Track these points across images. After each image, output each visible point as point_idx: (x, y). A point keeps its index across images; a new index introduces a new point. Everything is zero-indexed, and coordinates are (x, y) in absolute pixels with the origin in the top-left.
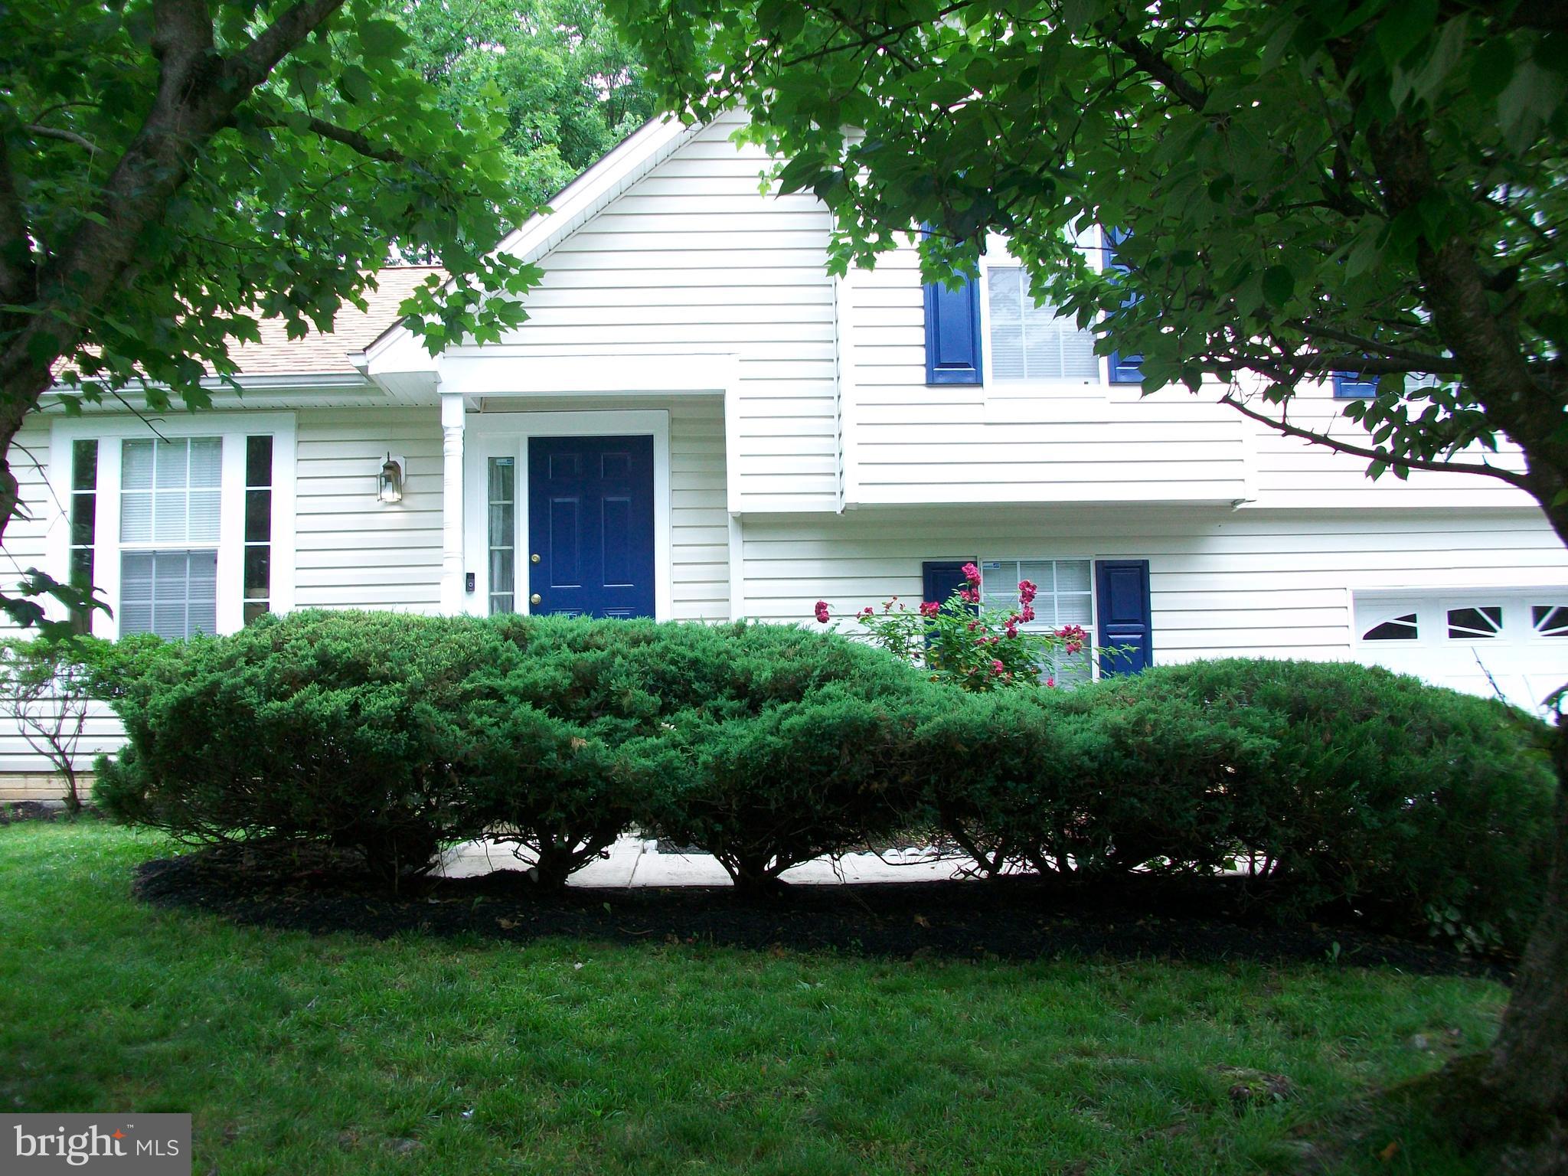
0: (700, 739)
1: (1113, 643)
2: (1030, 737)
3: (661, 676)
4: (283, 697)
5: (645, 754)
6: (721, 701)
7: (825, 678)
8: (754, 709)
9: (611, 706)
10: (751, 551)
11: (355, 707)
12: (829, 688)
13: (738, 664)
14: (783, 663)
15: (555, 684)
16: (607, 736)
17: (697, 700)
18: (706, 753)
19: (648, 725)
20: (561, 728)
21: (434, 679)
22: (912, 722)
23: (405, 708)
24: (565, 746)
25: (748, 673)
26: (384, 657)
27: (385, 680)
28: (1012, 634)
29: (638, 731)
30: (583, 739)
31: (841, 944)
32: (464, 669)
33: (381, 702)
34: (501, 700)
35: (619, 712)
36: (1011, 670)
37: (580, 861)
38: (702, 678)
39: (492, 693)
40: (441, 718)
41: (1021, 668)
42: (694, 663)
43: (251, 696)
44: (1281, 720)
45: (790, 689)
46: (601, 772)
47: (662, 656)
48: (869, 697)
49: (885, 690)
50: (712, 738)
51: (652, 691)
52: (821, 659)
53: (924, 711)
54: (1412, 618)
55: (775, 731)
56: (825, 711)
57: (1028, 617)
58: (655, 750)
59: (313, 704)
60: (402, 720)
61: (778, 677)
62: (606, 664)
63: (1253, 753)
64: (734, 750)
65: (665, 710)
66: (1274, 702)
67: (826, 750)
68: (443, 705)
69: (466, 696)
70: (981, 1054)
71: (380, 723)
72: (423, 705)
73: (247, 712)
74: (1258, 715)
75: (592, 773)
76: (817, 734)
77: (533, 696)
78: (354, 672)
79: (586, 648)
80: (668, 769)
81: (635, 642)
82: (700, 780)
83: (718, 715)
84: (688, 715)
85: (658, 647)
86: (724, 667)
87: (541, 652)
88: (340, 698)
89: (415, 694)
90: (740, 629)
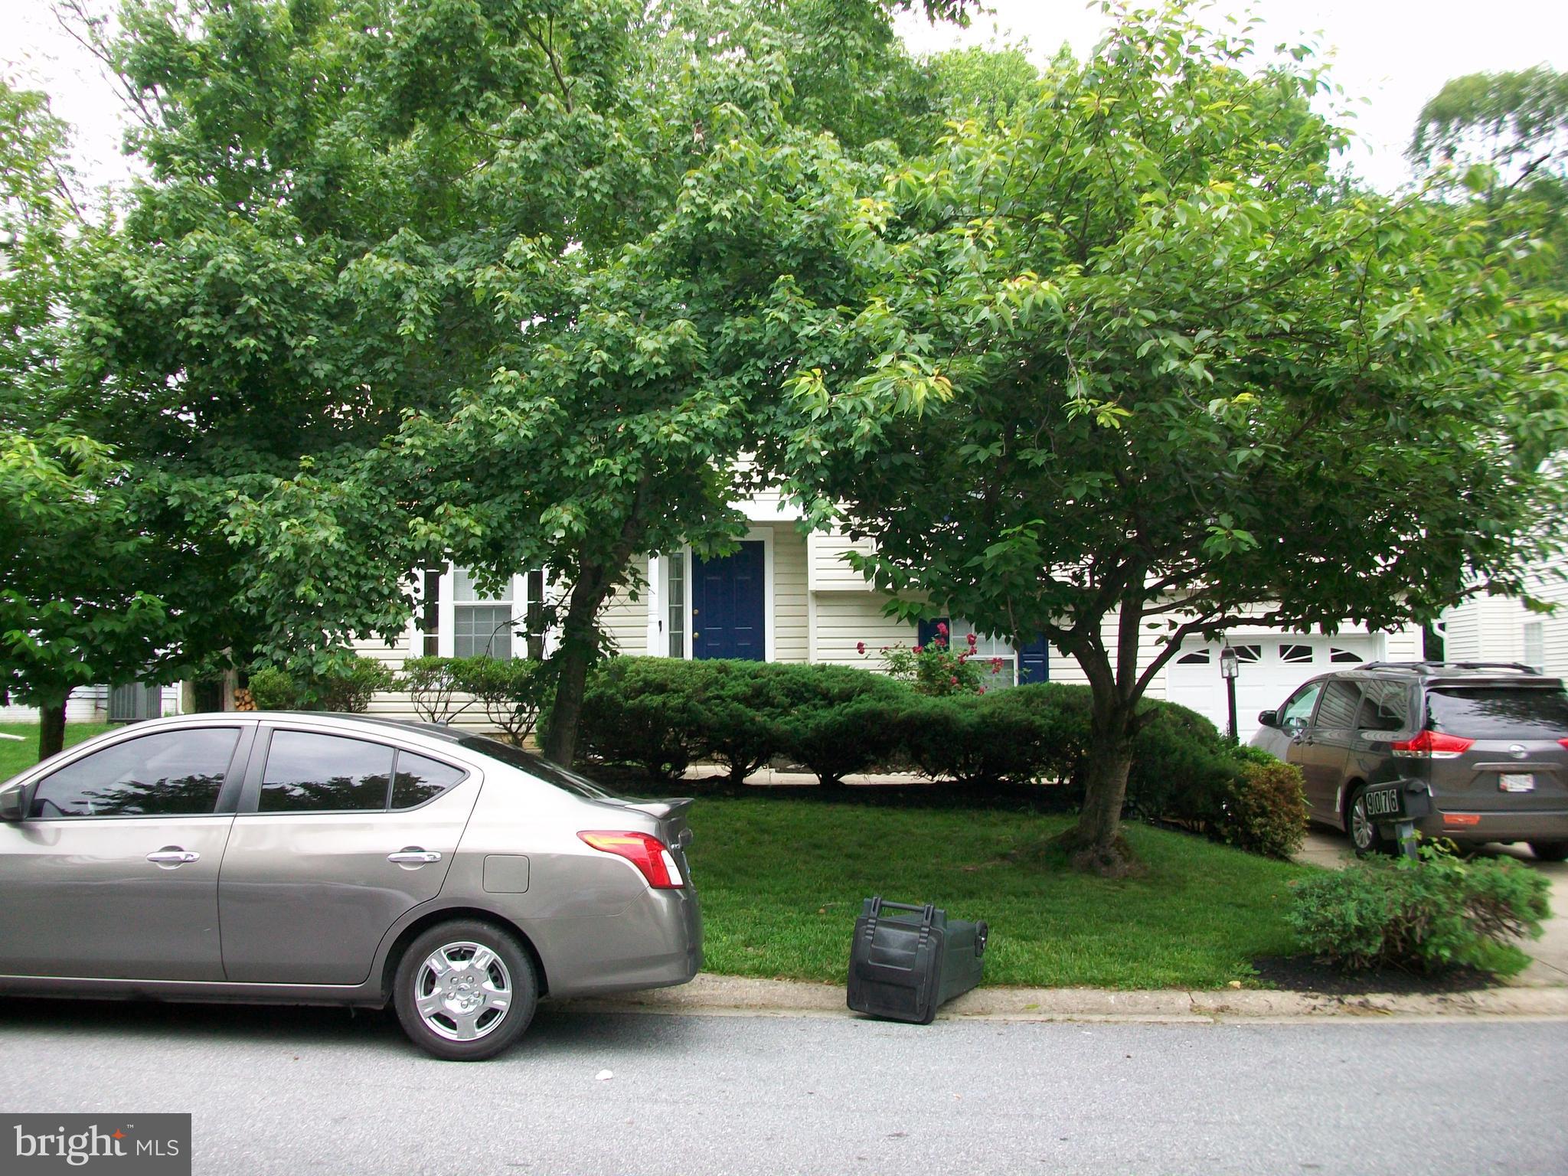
0: (808, 717)
1: (1026, 665)
2: (947, 718)
3: (790, 690)
4: (633, 699)
5: (786, 723)
6: (816, 701)
7: (862, 692)
8: (831, 704)
9: (769, 702)
10: (821, 611)
11: (664, 704)
12: (863, 696)
13: (824, 685)
14: (843, 685)
15: (744, 693)
16: (768, 716)
17: (806, 701)
18: (811, 723)
19: (785, 712)
20: (751, 712)
21: (696, 691)
22: (897, 711)
23: (685, 704)
24: (752, 720)
25: (828, 690)
26: (673, 681)
27: (676, 691)
28: (962, 663)
29: (781, 714)
30: (760, 717)
31: (867, 803)
32: (707, 686)
33: (676, 701)
34: (723, 700)
35: (772, 706)
36: (961, 682)
37: (750, 772)
38: (808, 691)
39: (718, 697)
40: (701, 707)
41: (968, 681)
42: (804, 684)
43: (620, 698)
44: (1057, 712)
45: (846, 696)
46: (768, 731)
47: (790, 680)
48: (880, 700)
49: (887, 697)
50: (814, 717)
51: (787, 696)
52: (859, 684)
53: (903, 707)
54: (1207, 652)
55: (840, 714)
56: (862, 706)
57: (973, 652)
58: (790, 722)
59: (647, 702)
60: (684, 709)
61: (841, 691)
62: (766, 685)
63: (1040, 726)
64: (824, 722)
65: (792, 705)
66: (1057, 705)
67: (861, 721)
68: (701, 702)
69: (709, 699)
70: (914, 830)
71: (676, 710)
72: (693, 702)
73: (619, 706)
74: (1047, 710)
75: (762, 731)
76: (857, 716)
77: (735, 698)
78: (661, 688)
79: (756, 677)
80: (795, 730)
81: (778, 675)
82: (809, 734)
83: (815, 708)
84: (803, 707)
85: (788, 676)
86: (817, 686)
87: (736, 678)
88: (657, 700)
89: (689, 698)
90: (823, 668)
